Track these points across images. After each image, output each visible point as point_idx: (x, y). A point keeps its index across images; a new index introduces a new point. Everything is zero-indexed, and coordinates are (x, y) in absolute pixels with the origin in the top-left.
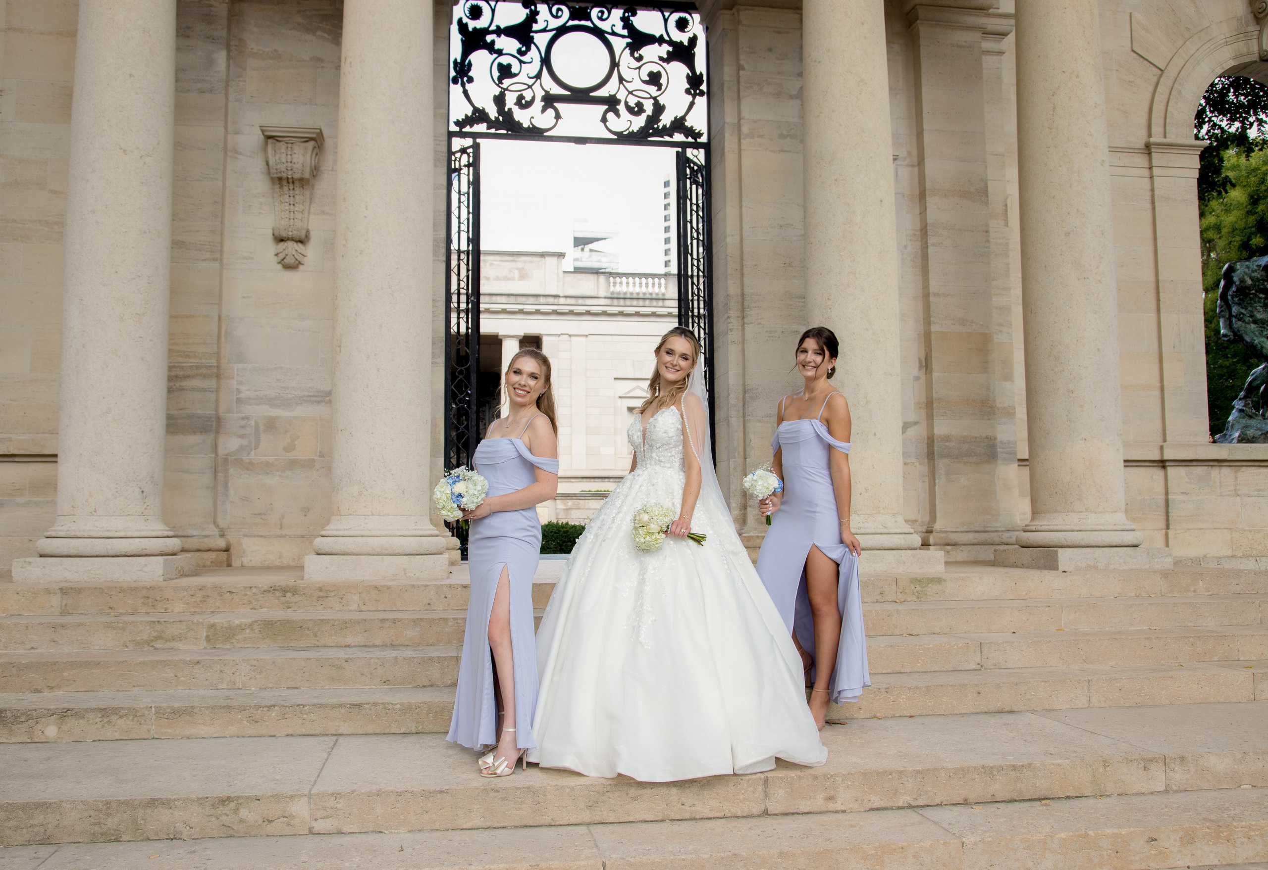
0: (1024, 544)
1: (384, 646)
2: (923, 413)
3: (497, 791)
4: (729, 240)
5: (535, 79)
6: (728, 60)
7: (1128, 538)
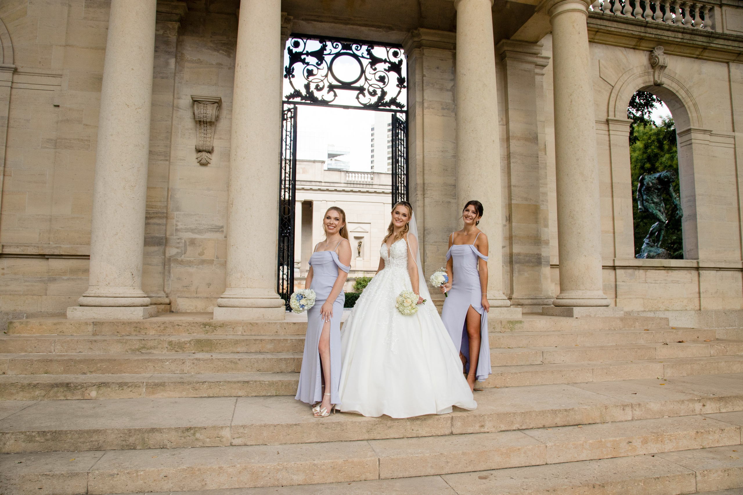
0: (557, 305)
1: (256, 353)
2: (508, 242)
3: (323, 424)
4: (417, 157)
5: (324, 77)
6: (418, 72)
7: (604, 302)
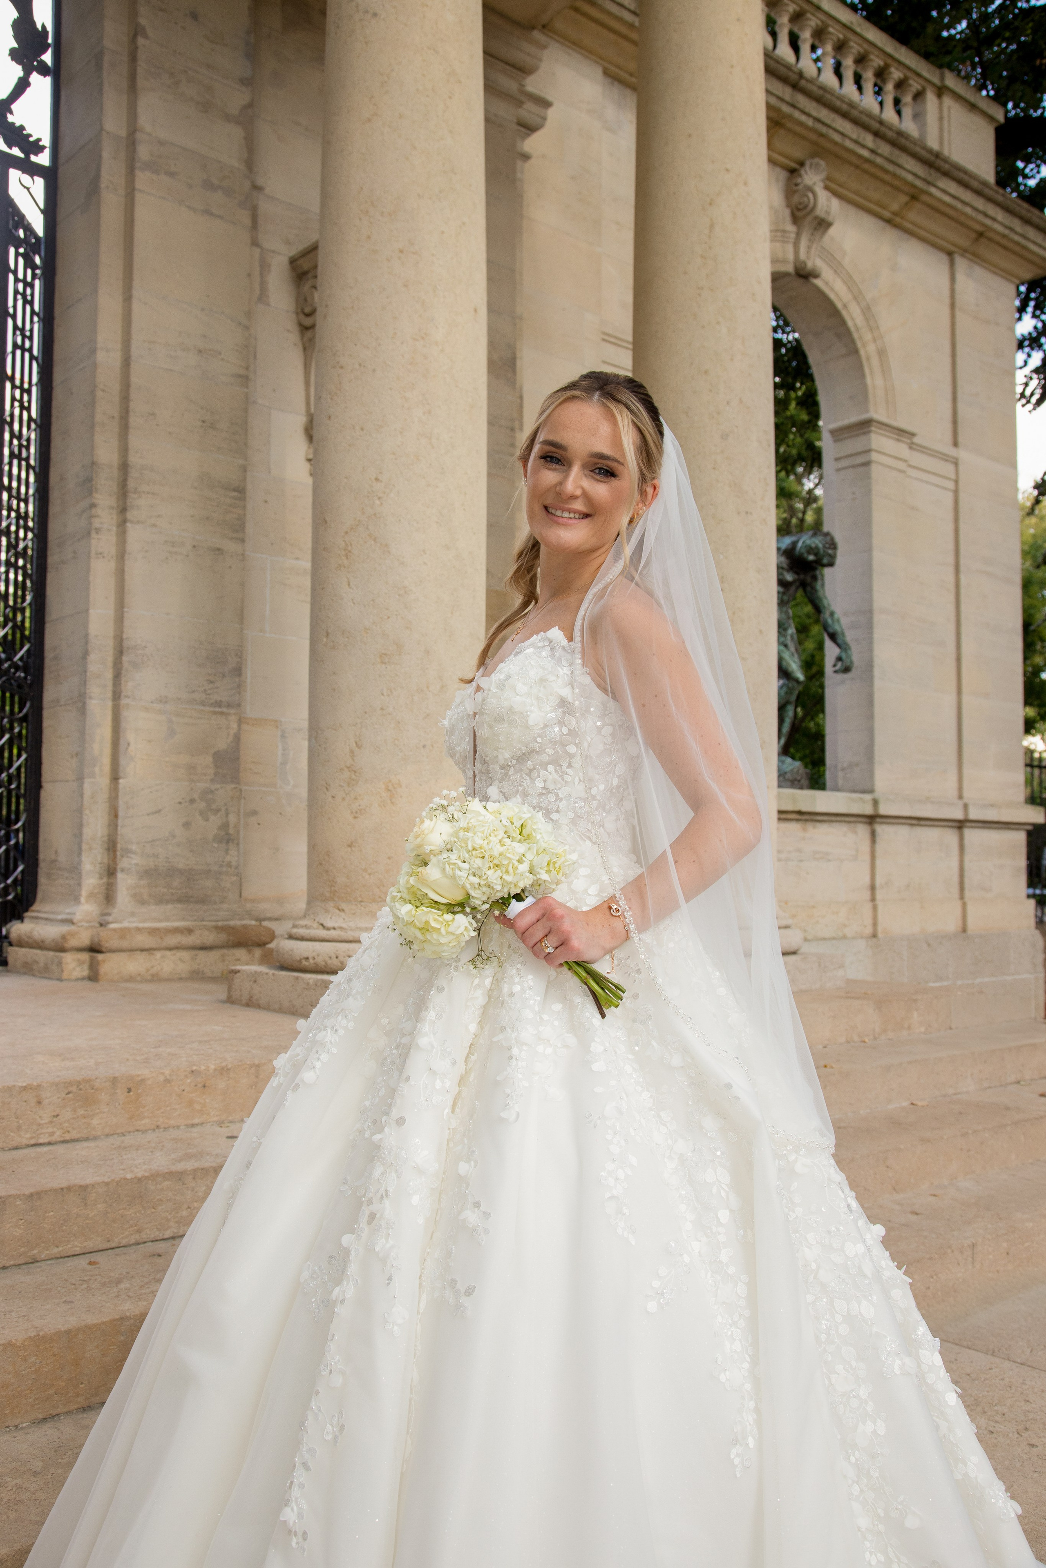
4: (101, 356)
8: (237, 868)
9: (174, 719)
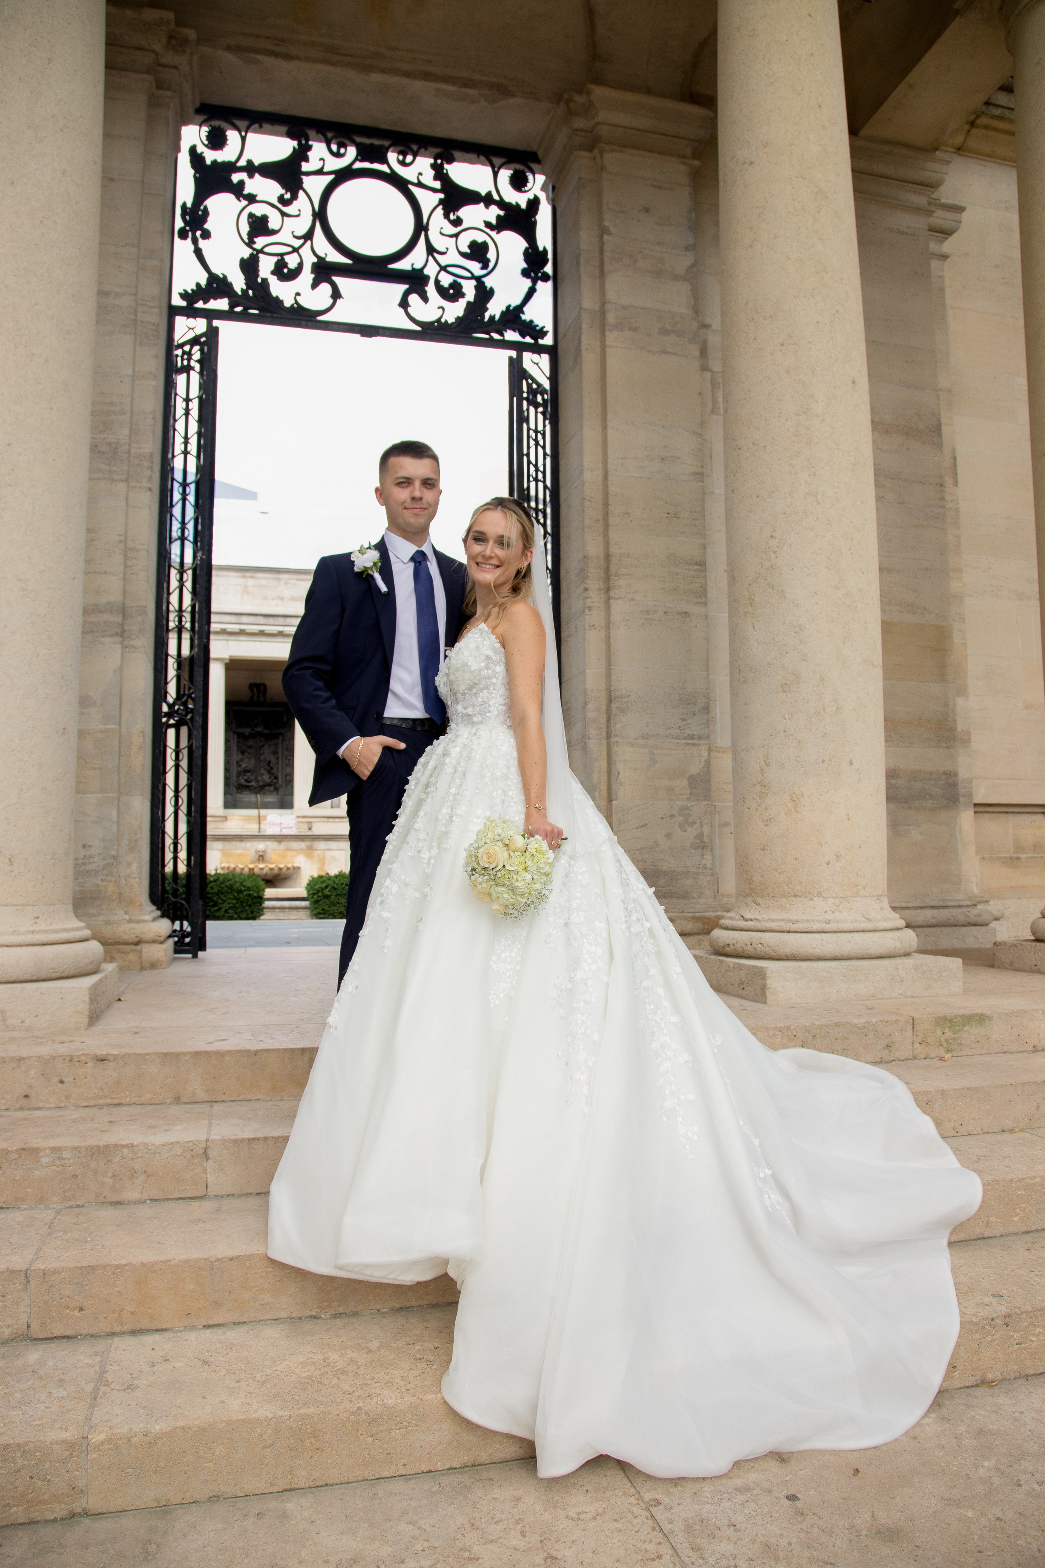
4: (587, 476)
5: (302, 241)
6: (586, 223)
8: (711, 869)
9: (655, 751)
